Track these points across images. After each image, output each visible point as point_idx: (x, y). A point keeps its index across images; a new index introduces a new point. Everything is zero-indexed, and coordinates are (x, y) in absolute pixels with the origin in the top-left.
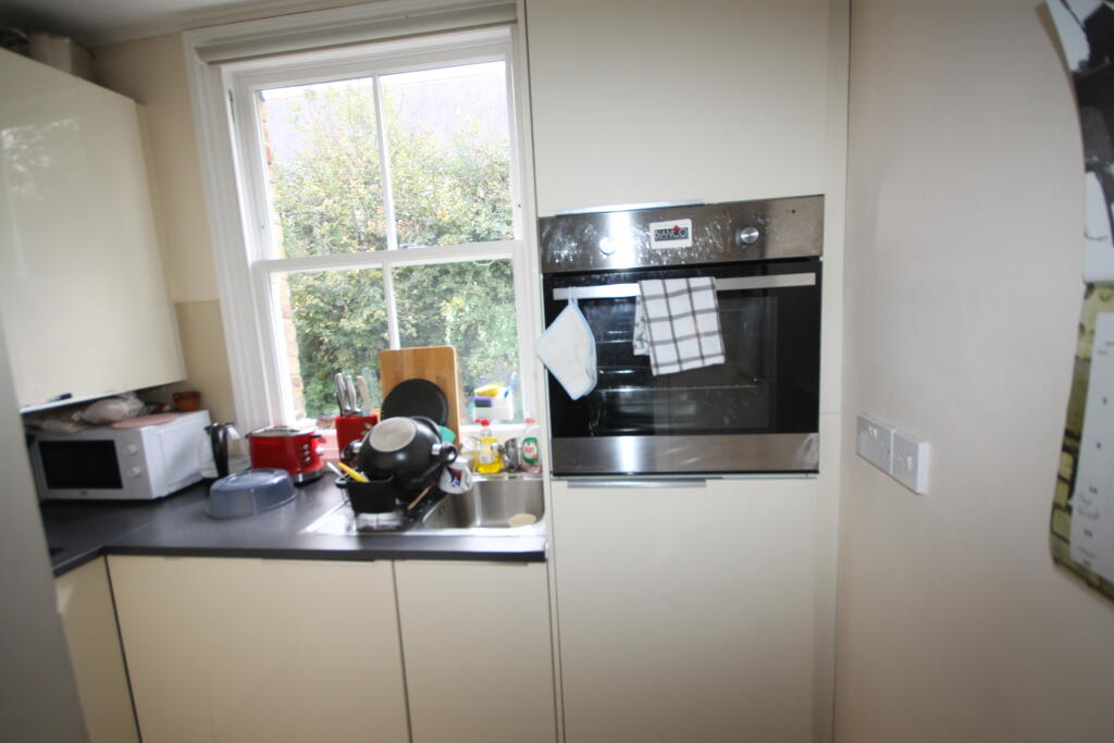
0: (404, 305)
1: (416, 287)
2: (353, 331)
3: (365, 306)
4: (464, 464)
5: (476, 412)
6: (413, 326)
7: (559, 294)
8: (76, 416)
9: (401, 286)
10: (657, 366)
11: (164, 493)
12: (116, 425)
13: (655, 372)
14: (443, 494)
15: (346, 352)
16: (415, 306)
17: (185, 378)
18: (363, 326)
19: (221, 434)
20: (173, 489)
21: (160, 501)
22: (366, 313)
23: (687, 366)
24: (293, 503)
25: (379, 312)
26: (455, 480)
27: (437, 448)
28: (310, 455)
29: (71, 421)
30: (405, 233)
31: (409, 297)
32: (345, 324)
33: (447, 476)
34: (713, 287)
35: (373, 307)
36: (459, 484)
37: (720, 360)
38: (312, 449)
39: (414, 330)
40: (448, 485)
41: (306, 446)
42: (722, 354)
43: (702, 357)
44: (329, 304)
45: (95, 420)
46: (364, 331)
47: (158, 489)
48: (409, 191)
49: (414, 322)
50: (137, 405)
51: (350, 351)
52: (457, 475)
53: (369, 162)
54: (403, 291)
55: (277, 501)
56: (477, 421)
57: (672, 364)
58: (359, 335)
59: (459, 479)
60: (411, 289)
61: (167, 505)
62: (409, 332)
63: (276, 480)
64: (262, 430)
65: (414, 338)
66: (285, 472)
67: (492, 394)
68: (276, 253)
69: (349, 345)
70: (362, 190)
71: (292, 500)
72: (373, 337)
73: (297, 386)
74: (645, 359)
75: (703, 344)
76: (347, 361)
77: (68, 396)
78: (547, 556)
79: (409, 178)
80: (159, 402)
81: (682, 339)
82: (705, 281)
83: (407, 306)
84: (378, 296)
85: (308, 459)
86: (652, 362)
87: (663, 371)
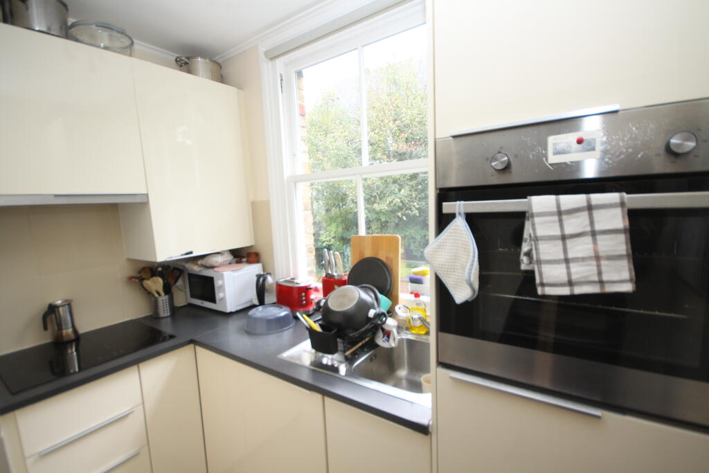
0: (412, 195)
1: (421, 184)
2: (380, 211)
3: (389, 196)
4: (394, 326)
5: (411, 286)
6: (417, 209)
7: (448, 207)
8: (200, 262)
9: (411, 183)
10: (543, 285)
11: (234, 310)
12: (216, 269)
13: (540, 291)
14: (377, 346)
15: (376, 223)
16: (419, 196)
17: (253, 244)
18: (387, 208)
19: (261, 280)
20: (239, 308)
21: (231, 314)
22: (389, 200)
23: (578, 290)
24: (291, 330)
25: (396, 200)
26: (385, 338)
27: (372, 313)
28: (305, 300)
29: (197, 265)
30: (415, 150)
31: (416, 190)
32: (376, 206)
33: (380, 334)
34: (622, 204)
35: (393, 197)
36: (388, 341)
37: (628, 288)
38: (307, 296)
39: (417, 212)
40: (381, 341)
41: (303, 294)
42: (631, 280)
43: (601, 282)
44: (368, 194)
45: (208, 265)
46: (387, 211)
47: (230, 308)
48: (420, 123)
49: (417, 206)
50: (229, 257)
51: (379, 223)
52: (387, 334)
53: (398, 107)
54: (412, 186)
55: (282, 327)
56: (411, 293)
57: (562, 285)
58: (384, 214)
59: (388, 337)
60: (417, 184)
61: (235, 317)
62: (414, 213)
63: (283, 314)
64: (283, 280)
65: (417, 217)
66: (288, 309)
67: (424, 274)
68: (301, 170)
69: (378, 219)
70: (391, 124)
71: (291, 328)
72: (392, 215)
73: (311, 252)
74: (530, 275)
75: (604, 268)
76: (376, 229)
77: (191, 253)
78: (430, 430)
79: (420, 114)
80: (241, 256)
81: (576, 260)
82: (613, 197)
83: (414, 195)
84: (397, 190)
85: (304, 302)
86: (538, 281)
87: (549, 291)
